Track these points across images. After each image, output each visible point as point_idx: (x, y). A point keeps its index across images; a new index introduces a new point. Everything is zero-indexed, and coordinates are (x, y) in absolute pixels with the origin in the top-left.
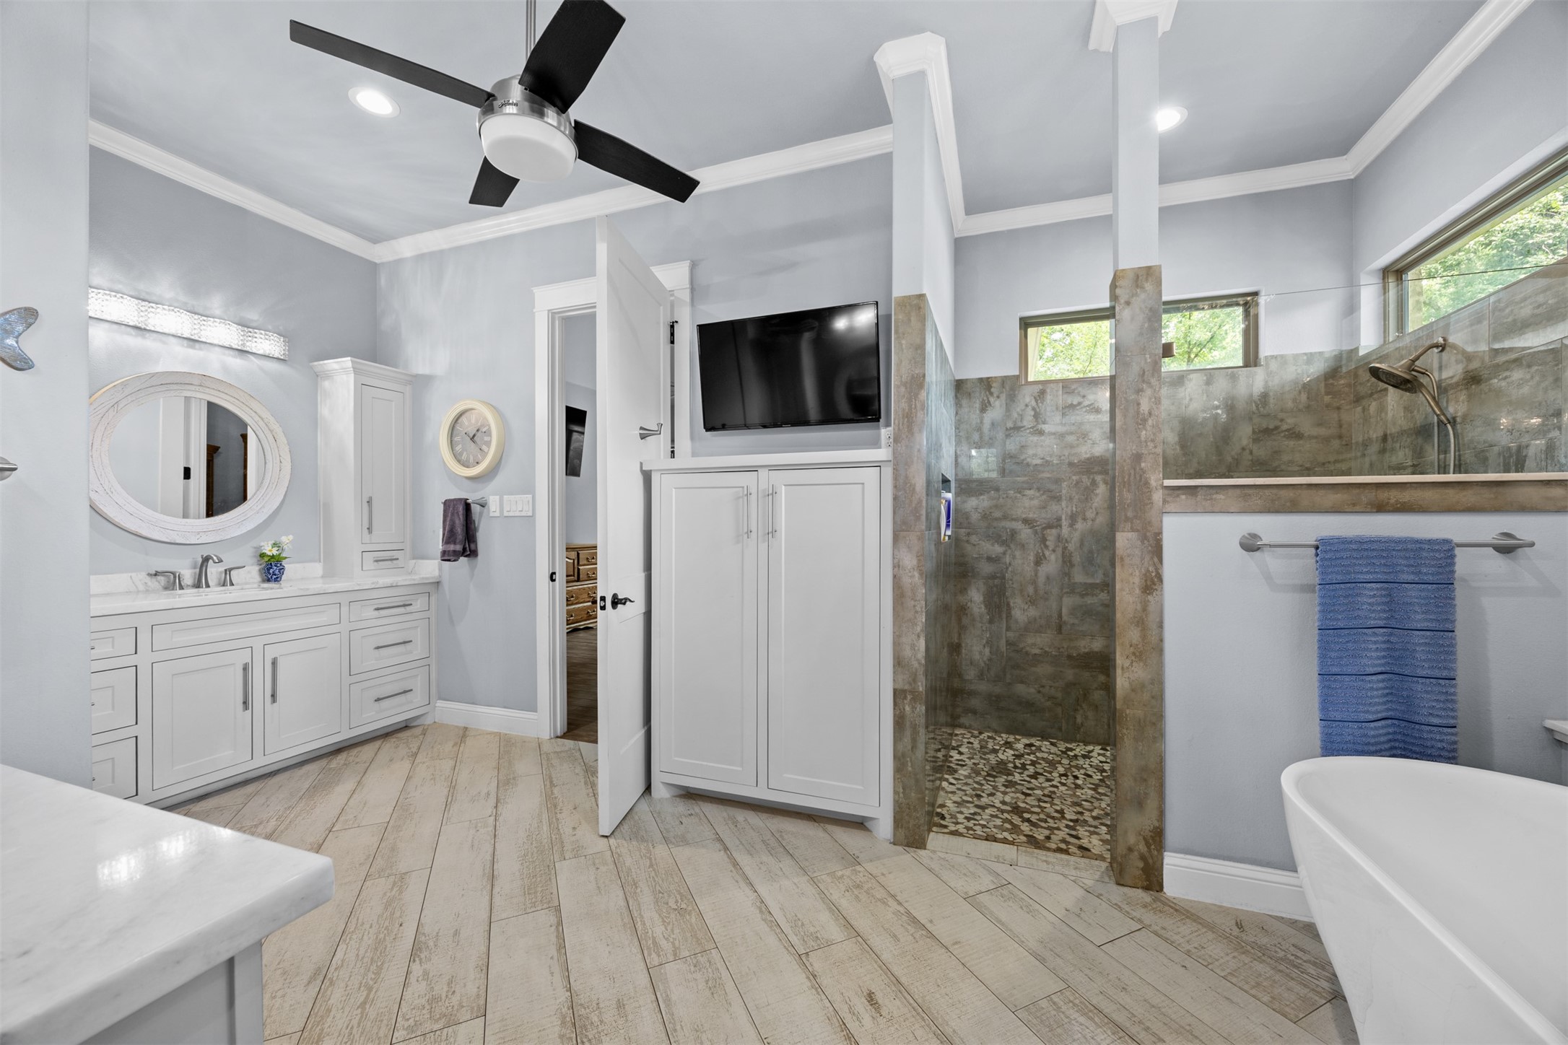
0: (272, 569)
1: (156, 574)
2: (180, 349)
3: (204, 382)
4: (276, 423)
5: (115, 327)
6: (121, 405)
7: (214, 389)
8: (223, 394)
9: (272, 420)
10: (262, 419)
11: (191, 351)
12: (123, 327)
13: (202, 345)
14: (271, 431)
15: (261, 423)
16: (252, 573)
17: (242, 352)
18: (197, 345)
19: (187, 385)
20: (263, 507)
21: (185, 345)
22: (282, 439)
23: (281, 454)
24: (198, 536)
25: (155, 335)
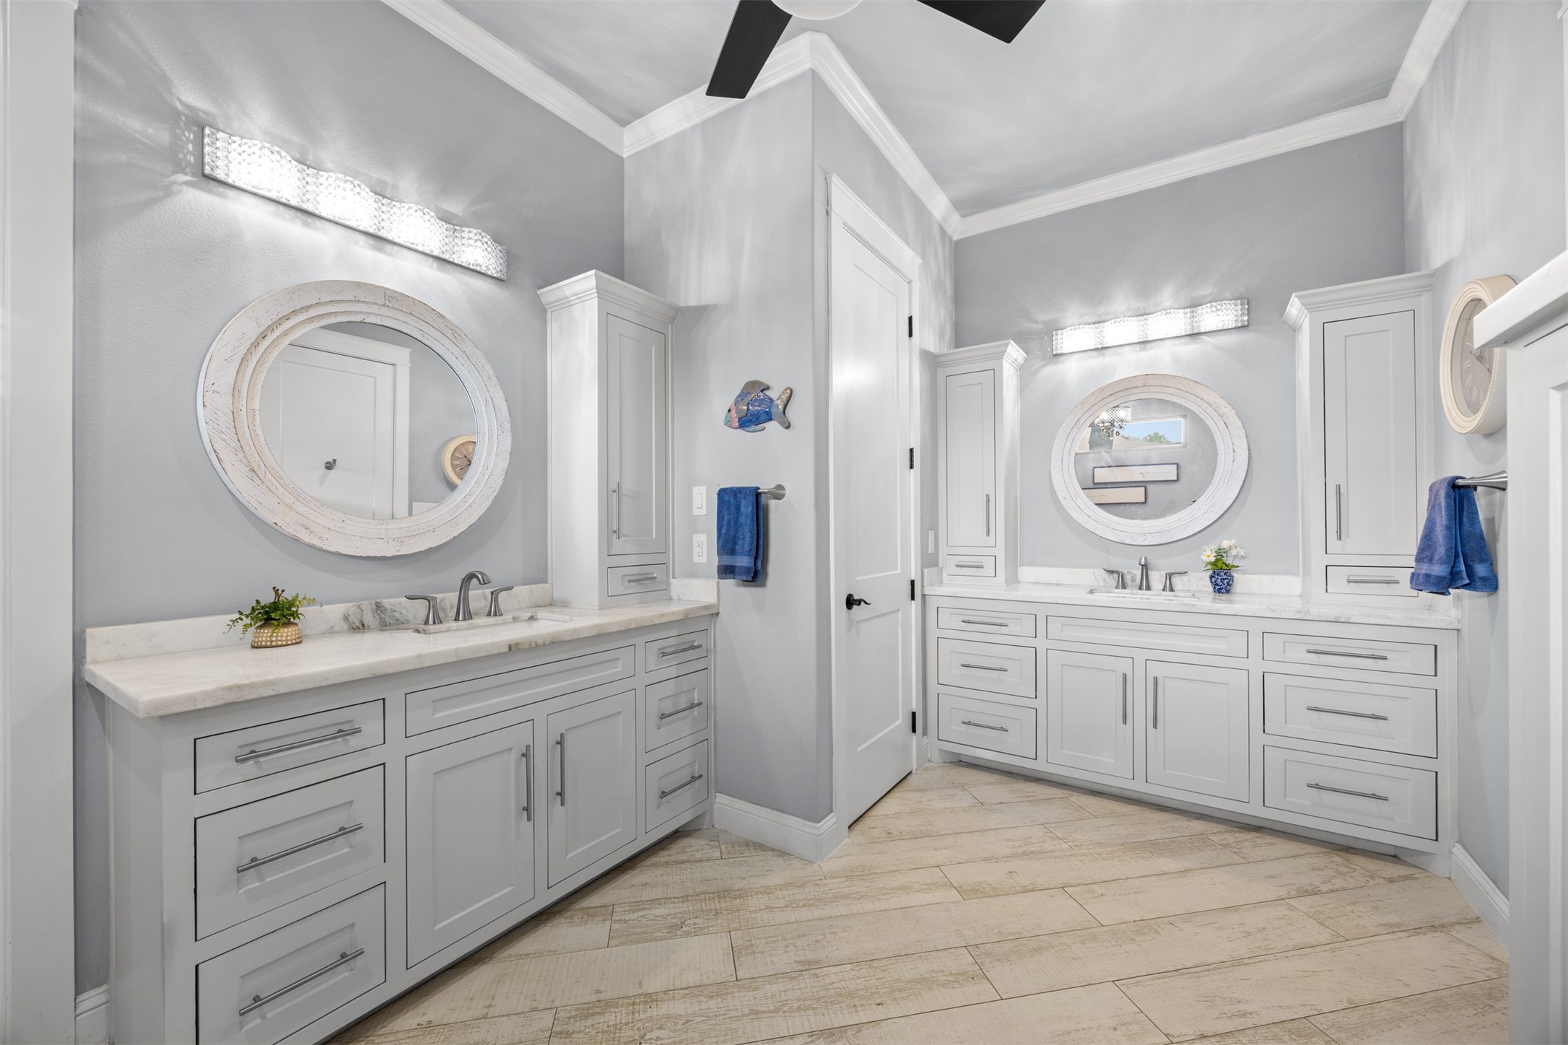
0: (1222, 578)
1: (1112, 572)
2: (1131, 355)
3: (1148, 381)
4: (1227, 405)
5: (1083, 354)
6: (1081, 422)
7: (1157, 386)
8: (1170, 389)
9: (1222, 403)
10: (1210, 405)
11: (1143, 354)
12: (1089, 352)
13: (1153, 344)
14: (1221, 416)
15: (1210, 410)
16: (1201, 581)
17: (1194, 335)
18: (1149, 346)
19: (1132, 390)
20: (1213, 506)
21: (1138, 349)
22: (1236, 422)
23: (1234, 442)
24: (1144, 538)
25: (1112, 350)
